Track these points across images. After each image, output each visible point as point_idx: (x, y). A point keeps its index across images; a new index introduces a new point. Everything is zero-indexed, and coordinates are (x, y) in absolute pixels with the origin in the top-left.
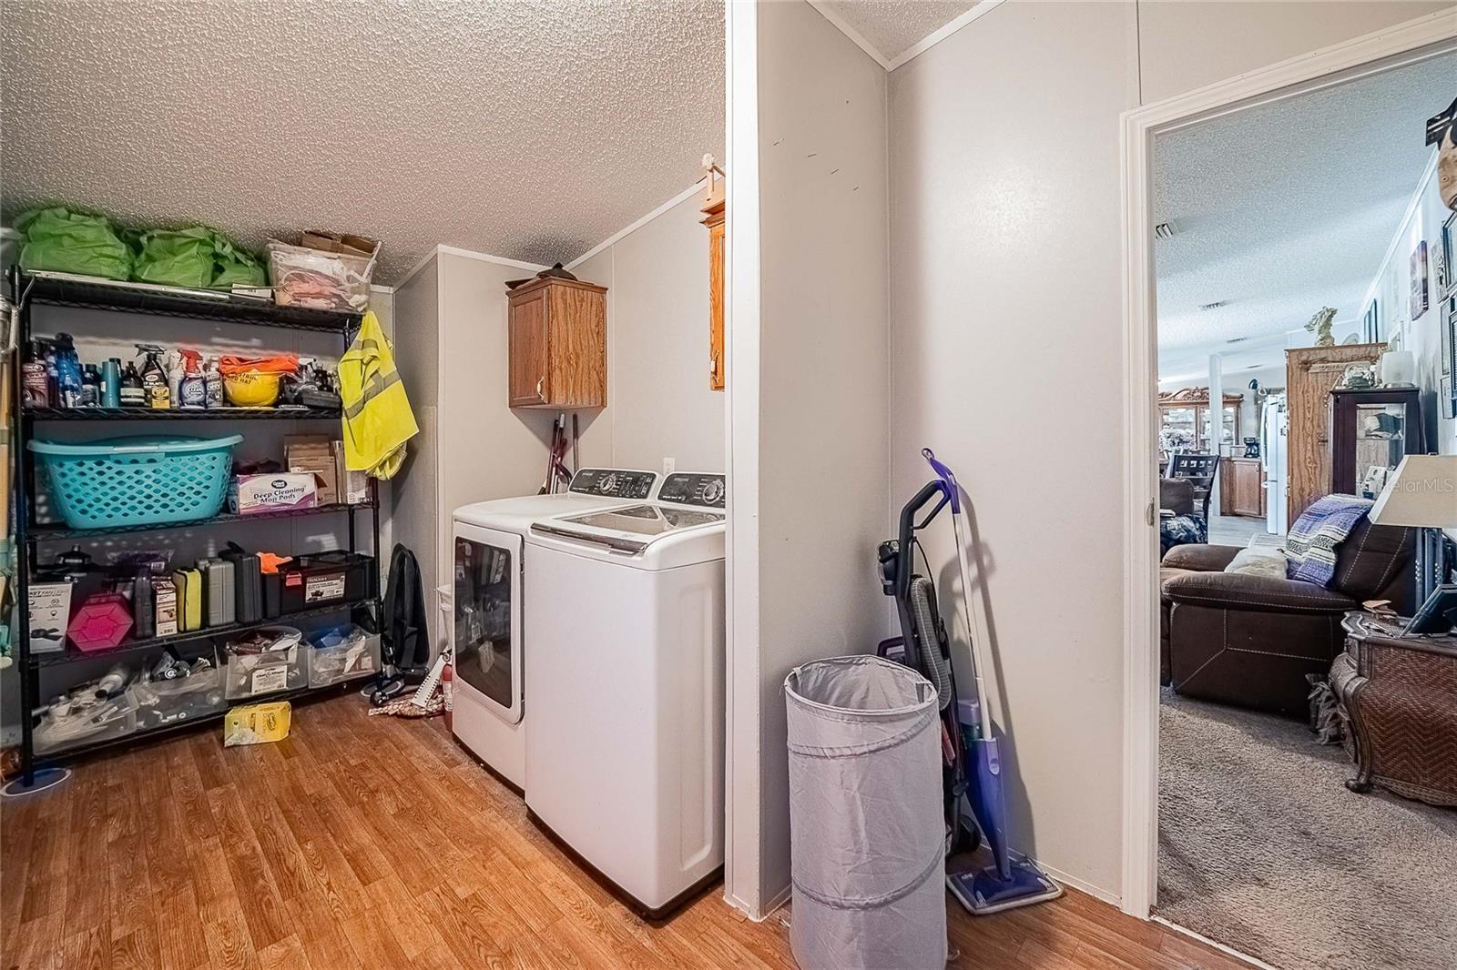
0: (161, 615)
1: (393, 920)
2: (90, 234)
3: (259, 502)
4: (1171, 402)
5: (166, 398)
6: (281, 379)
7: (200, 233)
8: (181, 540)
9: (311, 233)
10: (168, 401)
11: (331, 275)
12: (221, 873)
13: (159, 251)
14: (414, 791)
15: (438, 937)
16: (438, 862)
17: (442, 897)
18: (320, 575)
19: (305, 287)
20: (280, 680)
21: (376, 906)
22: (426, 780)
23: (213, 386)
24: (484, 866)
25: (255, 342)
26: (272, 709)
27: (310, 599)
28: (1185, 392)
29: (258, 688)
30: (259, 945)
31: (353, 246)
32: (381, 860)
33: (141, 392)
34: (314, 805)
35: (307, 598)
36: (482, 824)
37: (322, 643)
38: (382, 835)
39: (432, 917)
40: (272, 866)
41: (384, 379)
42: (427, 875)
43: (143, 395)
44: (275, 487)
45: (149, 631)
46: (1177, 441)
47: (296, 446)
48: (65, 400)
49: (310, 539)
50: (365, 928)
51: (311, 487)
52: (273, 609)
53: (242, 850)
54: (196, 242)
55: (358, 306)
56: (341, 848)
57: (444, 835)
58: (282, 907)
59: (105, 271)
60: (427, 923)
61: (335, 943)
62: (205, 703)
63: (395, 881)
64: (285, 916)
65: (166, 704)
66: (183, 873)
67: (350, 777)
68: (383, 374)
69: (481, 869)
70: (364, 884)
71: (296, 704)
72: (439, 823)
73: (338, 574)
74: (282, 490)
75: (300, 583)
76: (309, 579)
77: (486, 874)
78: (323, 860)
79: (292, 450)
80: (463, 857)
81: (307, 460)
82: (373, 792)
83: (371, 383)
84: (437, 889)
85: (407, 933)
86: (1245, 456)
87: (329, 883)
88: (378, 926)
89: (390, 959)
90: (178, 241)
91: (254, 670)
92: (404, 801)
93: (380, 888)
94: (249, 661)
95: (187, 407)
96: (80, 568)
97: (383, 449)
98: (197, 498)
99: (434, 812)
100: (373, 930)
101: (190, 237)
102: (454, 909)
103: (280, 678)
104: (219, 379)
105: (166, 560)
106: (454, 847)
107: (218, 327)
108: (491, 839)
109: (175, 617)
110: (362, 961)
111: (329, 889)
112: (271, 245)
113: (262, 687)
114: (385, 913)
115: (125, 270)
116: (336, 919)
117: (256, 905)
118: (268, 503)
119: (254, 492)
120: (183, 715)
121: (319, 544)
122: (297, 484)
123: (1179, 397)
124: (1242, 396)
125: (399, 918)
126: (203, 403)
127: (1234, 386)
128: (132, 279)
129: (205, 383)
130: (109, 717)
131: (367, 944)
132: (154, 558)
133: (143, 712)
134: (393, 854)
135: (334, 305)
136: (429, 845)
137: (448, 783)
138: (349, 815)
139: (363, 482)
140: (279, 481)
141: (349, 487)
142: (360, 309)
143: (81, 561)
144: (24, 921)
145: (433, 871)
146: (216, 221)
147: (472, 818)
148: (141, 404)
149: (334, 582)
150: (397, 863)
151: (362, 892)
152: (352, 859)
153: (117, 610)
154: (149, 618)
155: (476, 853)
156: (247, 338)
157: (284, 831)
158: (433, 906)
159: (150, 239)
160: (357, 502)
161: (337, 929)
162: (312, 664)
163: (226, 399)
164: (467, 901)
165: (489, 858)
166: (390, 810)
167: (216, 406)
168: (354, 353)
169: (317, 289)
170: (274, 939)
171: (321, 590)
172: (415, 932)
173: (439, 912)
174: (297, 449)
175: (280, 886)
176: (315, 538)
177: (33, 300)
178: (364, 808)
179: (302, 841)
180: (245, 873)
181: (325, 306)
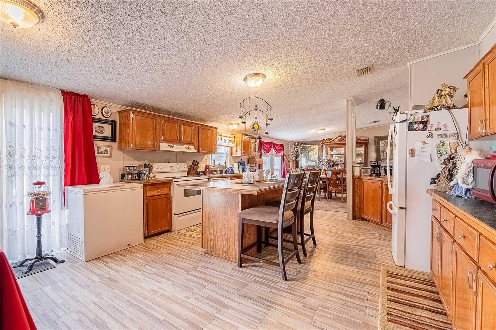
4: (332, 143)
28: (339, 138)
46: (332, 164)
86: (371, 175)
123: (337, 140)
124: (368, 139)
127: (364, 135)
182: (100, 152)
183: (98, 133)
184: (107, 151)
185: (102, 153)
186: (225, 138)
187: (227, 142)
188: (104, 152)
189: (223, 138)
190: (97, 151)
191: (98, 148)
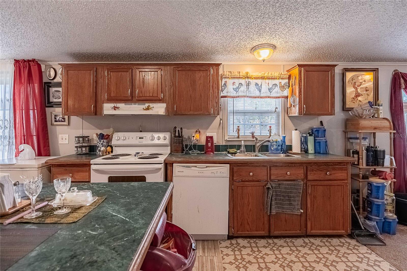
182: (57, 120)
183: (55, 99)
184: (64, 119)
185: (59, 121)
186: (259, 82)
187: (265, 89)
188: (62, 120)
189: (253, 82)
190: (55, 119)
191: (55, 116)
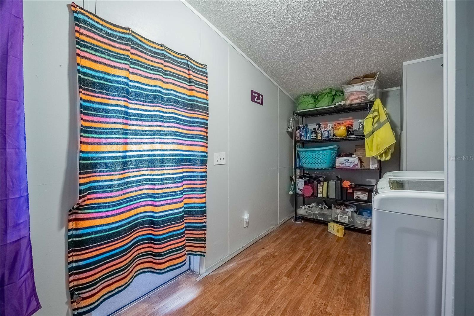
0: (319, 192)
1: (307, 297)
2: (307, 100)
3: (341, 165)
5: (320, 136)
6: (347, 128)
7: (327, 91)
8: (332, 174)
9: (354, 79)
10: (321, 137)
11: (361, 90)
12: (297, 257)
13: (320, 99)
14: (353, 272)
15: (310, 312)
16: (334, 295)
17: (323, 304)
18: (358, 191)
19: (353, 97)
20: (346, 220)
21: (309, 290)
22: (361, 272)
23: (330, 132)
24: (343, 310)
25: (351, 118)
26: (339, 226)
27: (355, 198)
29: (339, 220)
30: (285, 275)
31: (369, 78)
32: (323, 281)
33: (315, 135)
34: (328, 256)
35: (355, 197)
36: (360, 299)
37: (363, 214)
38: (331, 276)
39: (315, 306)
40: (305, 263)
41: (382, 123)
42: (328, 295)
43: (316, 136)
44: (345, 161)
45: (316, 195)
47: (359, 149)
48: (302, 138)
49: (367, 180)
50: (301, 292)
51: (357, 161)
52: (344, 198)
53: (305, 255)
54: (327, 94)
55: (370, 98)
56: (320, 271)
57: (345, 290)
58: (297, 272)
59: (310, 107)
60: (312, 306)
61: (294, 289)
62: (327, 218)
63: (319, 289)
64: (295, 274)
65: (320, 214)
66: (294, 251)
67: (343, 256)
68: (381, 121)
69: (341, 310)
70: (314, 283)
71: (346, 229)
72: (348, 286)
73: (365, 192)
74: (347, 162)
75: (352, 192)
76: (355, 191)
77: (341, 312)
78: (314, 270)
79: (357, 150)
80: (342, 302)
81: (360, 153)
82: (343, 264)
83: (376, 125)
84: (324, 301)
85: (306, 303)
87: (309, 276)
88: (304, 294)
89: (297, 304)
90: (323, 95)
91: (339, 214)
92: (347, 272)
93: (315, 287)
94: (339, 211)
95: (324, 138)
96: (308, 177)
97: (381, 149)
98: (324, 162)
99: (351, 282)
100: (302, 294)
101: (325, 93)
102: (321, 311)
103: (345, 219)
104: (332, 130)
105: (323, 178)
106: (343, 296)
107: (340, 115)
108: (356, 306)
109: (322, 193)
110: (292, 298)
111: (307, 277)
112: (343, 88)
113: (341, 220)
114: (308, 294)
115: (314, 106)
116: (300, 284)
117: (294, 268)
118: (343, 166)
119: (340, 162)
120: (323, 219)
121: (370, 182)
122: (353, 161)
125: (309, 298)
126: (328, 137)
128: (315, 107)
129: (328, 132)
130: (309, 212)
131: (297, 296)
132: (321, 177)
133: (315, 214)
134: (328, 283)
135: (363, 100)
136: (338, 289)
137: (366, 278)
138: (331, 265)
139: (376, 161)
140: (347, 159)
141: (371, 163)
142: (372, 99)
143: (307, 175)
144: (272, 242)
145: (330, 296)
146: (330, 86)
147: (359, 294)
148: (315, 138)
149: (364, 194)
150: (326, 285)
151: (311, 284)
152: (319, 275)
153: (310, 188)
154: (316, 192)
155: (347, 304)
156: (348, 117)
157: (316, 257)
158: (318, 304)
159: (318, 97)
160: (374, 168)
161: (297, 286)
162: (356, 219)
163: (334, 135)
164: (327, 313)
165: (348, 310)
166: (341, 272)
167: (331, 137)
168: (371, 116)
169: (357, 97)
170: (288, 277)
171: (359, 196)
172: (307, 305)
173: (318, 307)
174: (359, 150)
175: (301, 268)
176: (369, 180)
177: (304, 117)
178: (336, 266)
179: (316, 262)
180: (300, 260)
181: (359, 101)
